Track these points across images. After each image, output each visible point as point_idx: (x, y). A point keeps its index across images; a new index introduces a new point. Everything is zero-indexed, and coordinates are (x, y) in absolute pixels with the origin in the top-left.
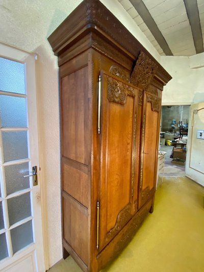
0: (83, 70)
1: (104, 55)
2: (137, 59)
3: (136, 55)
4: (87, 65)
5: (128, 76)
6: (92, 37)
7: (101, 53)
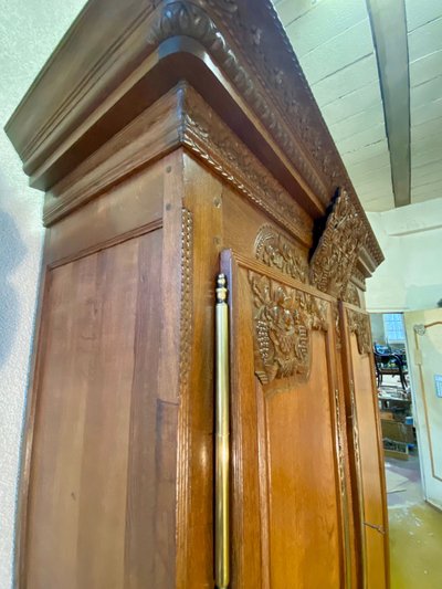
0: (135, 245)
1: (232, 187)
2: (329, 210)
3: (327, 198)
4: (155, 227)
5: (303, 261)
6: (186, 105)
7: (224, 180)
